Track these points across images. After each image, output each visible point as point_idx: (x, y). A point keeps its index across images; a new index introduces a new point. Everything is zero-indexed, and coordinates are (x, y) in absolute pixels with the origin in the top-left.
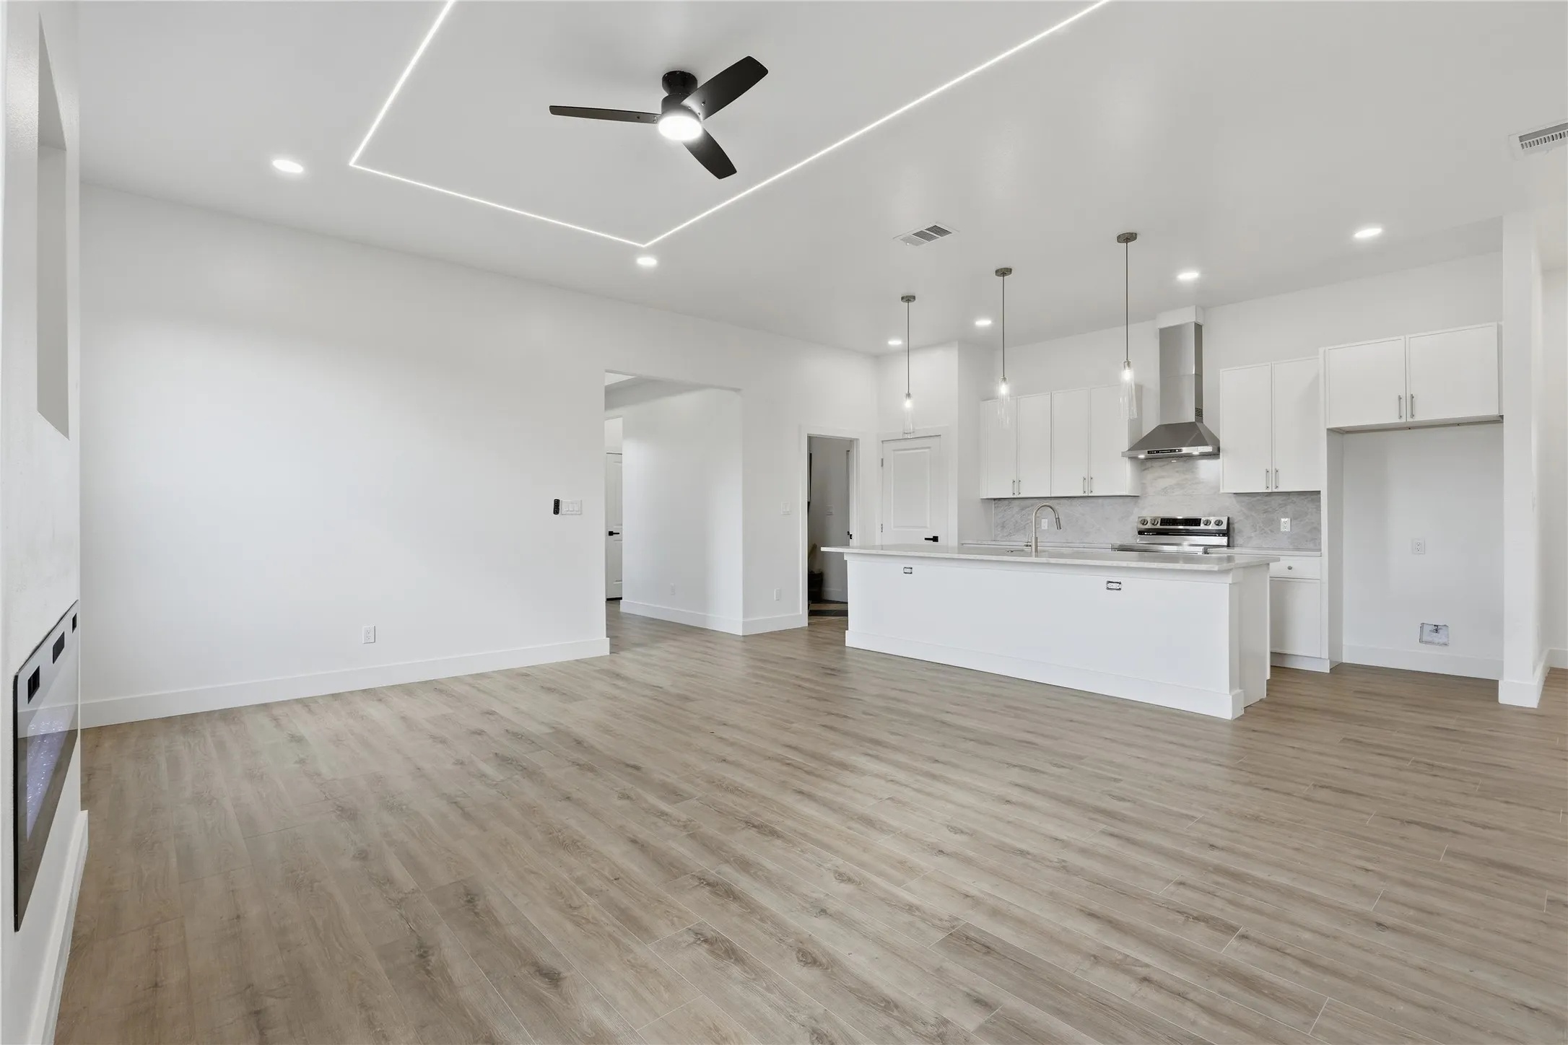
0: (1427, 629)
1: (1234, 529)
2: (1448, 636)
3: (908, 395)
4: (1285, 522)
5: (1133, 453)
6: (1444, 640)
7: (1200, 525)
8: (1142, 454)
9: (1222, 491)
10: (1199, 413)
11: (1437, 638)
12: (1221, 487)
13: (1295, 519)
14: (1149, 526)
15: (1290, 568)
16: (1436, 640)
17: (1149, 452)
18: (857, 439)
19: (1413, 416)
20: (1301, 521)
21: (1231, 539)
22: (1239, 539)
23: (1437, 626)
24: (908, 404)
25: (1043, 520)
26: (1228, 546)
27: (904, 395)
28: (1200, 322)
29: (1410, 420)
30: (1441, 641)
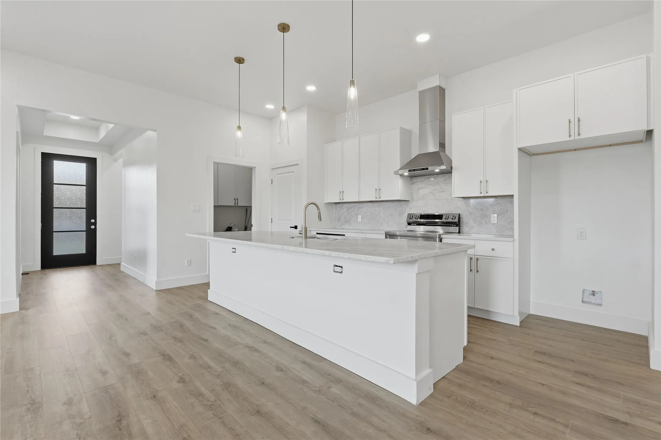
0: (587, 294)
1: (463, 222)
2: (602, 299)
3: (239, 128)
4: (494, 218)
5: (401, 172)
6: (598, 302)
7: (442, 219)
8: (406, 172)
9: (453, 196)
10: (442, 145)
11: (593, 299)
12: (453, 194)
13: (500, 215)
14: (414, 220)
15: (493, 250)
16: (593, 301)
17: (409, 171)
18: (255, 167)
19: (579, 134)
20: (504, 216)
21: (461, 228)
22: (464, 228)
23: (594, 291)
24: (239, 134)
25: (359, 216)
26: (459, 232)
27: (236, 128)
28: (444, 86)
29: (577, 137)
30: (597, 302)
